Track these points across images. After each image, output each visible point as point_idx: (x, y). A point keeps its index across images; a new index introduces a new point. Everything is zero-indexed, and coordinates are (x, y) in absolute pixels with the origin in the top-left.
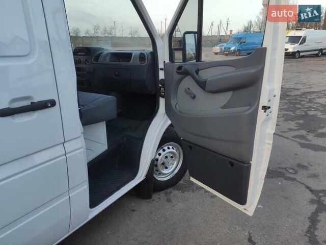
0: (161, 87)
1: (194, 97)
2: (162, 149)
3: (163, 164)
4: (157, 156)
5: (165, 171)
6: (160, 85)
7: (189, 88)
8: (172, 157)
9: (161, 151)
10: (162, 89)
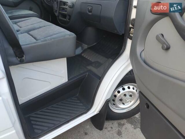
0: (131, 28)
1: (168, 49)
2: (122, 88)
3: (121, 100)
4: (116, 93)
5: (122, 106)
6: (131, 26)
7: (162, 35)
8: (131, 96)
9: (120, 89)
10: (132, 30)
